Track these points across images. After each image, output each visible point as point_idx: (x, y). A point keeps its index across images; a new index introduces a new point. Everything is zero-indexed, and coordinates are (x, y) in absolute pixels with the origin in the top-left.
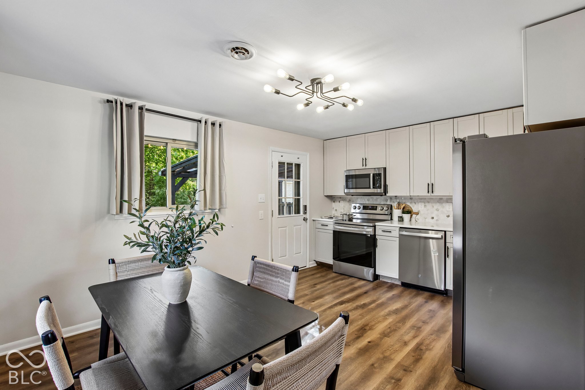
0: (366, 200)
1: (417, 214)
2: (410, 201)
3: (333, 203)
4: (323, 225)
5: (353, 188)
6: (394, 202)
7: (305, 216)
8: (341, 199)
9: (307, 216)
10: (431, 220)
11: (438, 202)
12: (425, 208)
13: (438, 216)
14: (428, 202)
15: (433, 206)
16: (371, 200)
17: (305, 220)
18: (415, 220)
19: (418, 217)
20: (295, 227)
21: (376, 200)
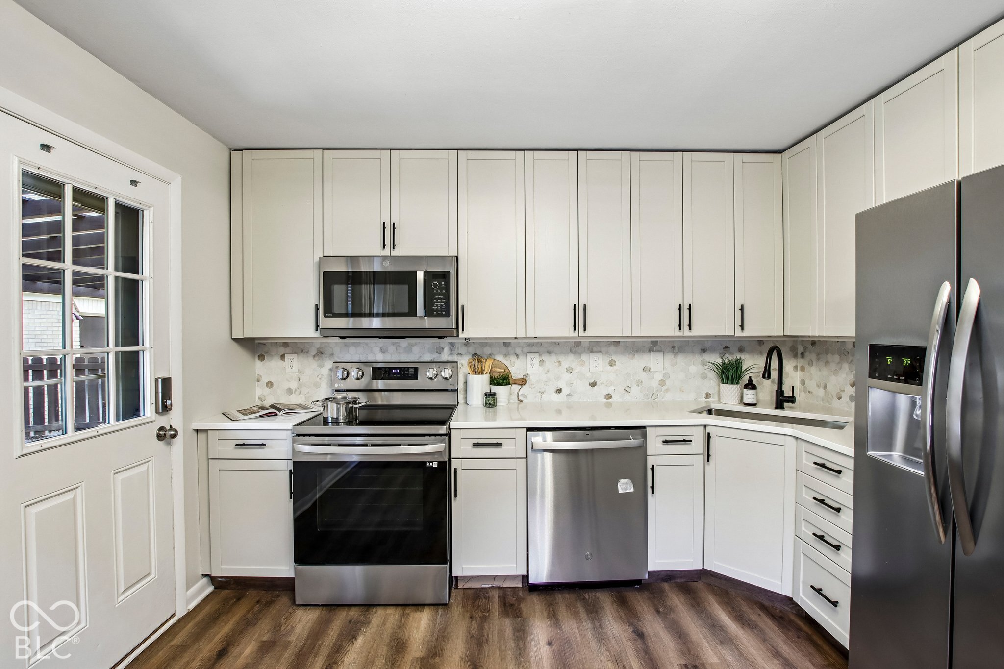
0: (377, 350)
1: (522, 382)
2: (504, 349)
3: (258, 363)
4: (243, 445)
5: (346, 315)
6: (461, 354)
7: (163, 421)
8: (288, 350)
9: (174, 419)
10: (557, 398)
11: (571, 351)
12: (541, 368)
13: (571, 384)
14: (549, 353)
15: (560, 362)
16: (392, 349)
17: (165, 435)
18: (518, 399)
19: (525, 389)
20: (120, 477)
21: (409, 350)
